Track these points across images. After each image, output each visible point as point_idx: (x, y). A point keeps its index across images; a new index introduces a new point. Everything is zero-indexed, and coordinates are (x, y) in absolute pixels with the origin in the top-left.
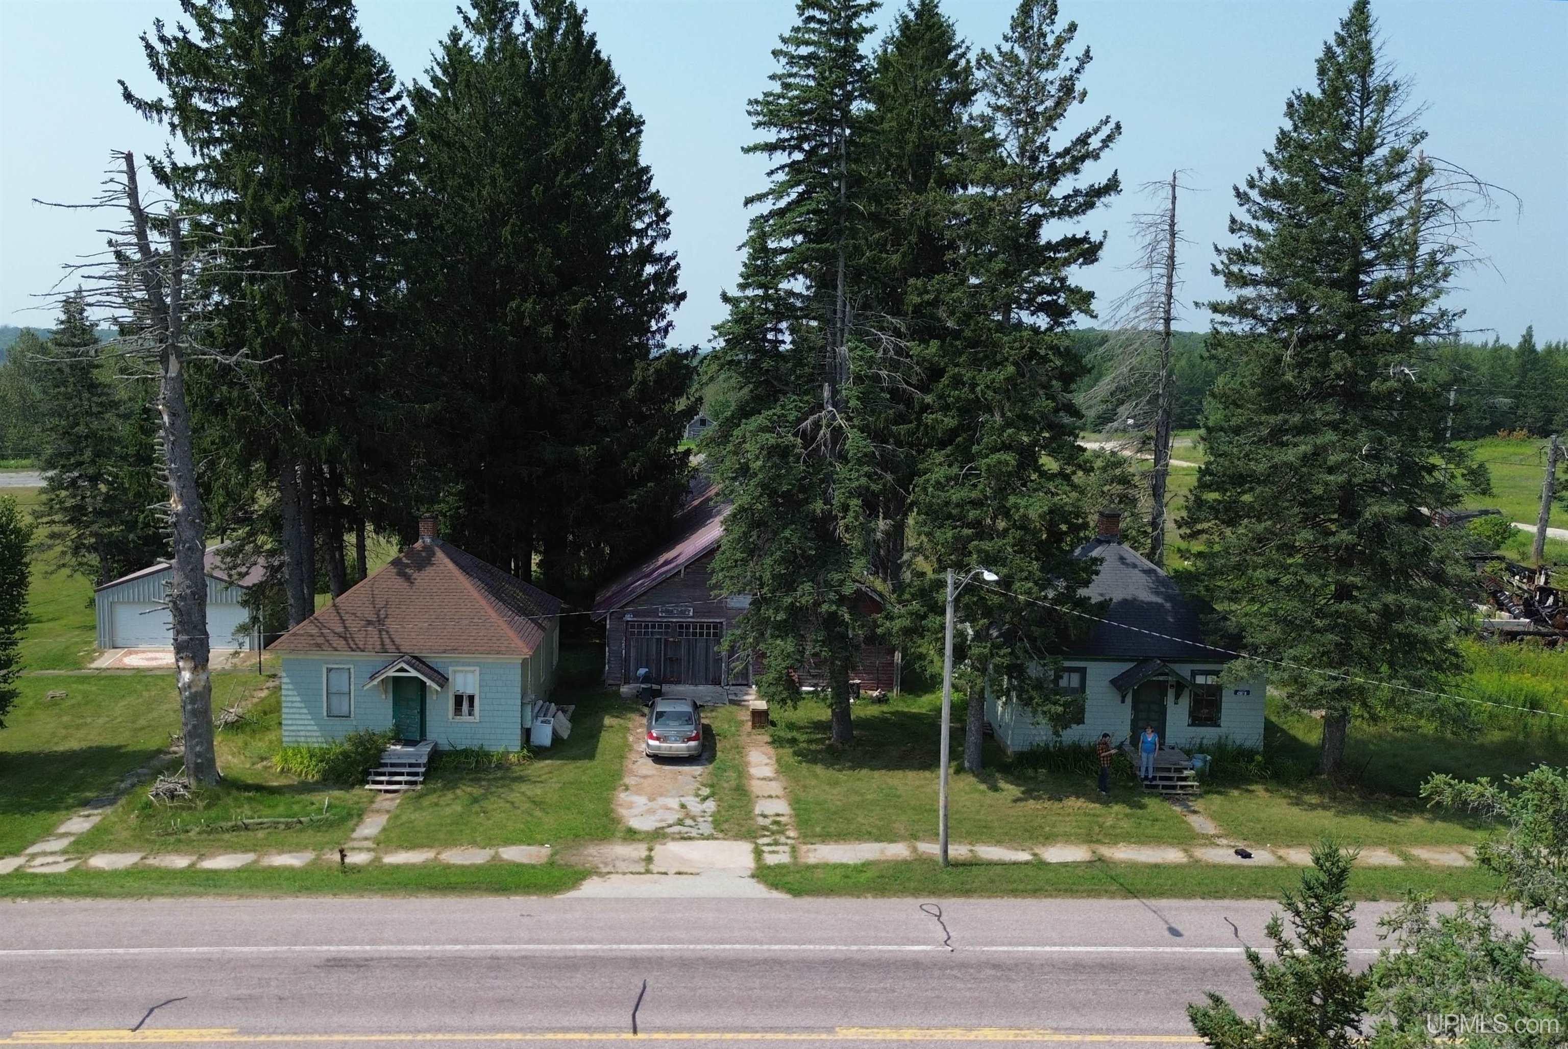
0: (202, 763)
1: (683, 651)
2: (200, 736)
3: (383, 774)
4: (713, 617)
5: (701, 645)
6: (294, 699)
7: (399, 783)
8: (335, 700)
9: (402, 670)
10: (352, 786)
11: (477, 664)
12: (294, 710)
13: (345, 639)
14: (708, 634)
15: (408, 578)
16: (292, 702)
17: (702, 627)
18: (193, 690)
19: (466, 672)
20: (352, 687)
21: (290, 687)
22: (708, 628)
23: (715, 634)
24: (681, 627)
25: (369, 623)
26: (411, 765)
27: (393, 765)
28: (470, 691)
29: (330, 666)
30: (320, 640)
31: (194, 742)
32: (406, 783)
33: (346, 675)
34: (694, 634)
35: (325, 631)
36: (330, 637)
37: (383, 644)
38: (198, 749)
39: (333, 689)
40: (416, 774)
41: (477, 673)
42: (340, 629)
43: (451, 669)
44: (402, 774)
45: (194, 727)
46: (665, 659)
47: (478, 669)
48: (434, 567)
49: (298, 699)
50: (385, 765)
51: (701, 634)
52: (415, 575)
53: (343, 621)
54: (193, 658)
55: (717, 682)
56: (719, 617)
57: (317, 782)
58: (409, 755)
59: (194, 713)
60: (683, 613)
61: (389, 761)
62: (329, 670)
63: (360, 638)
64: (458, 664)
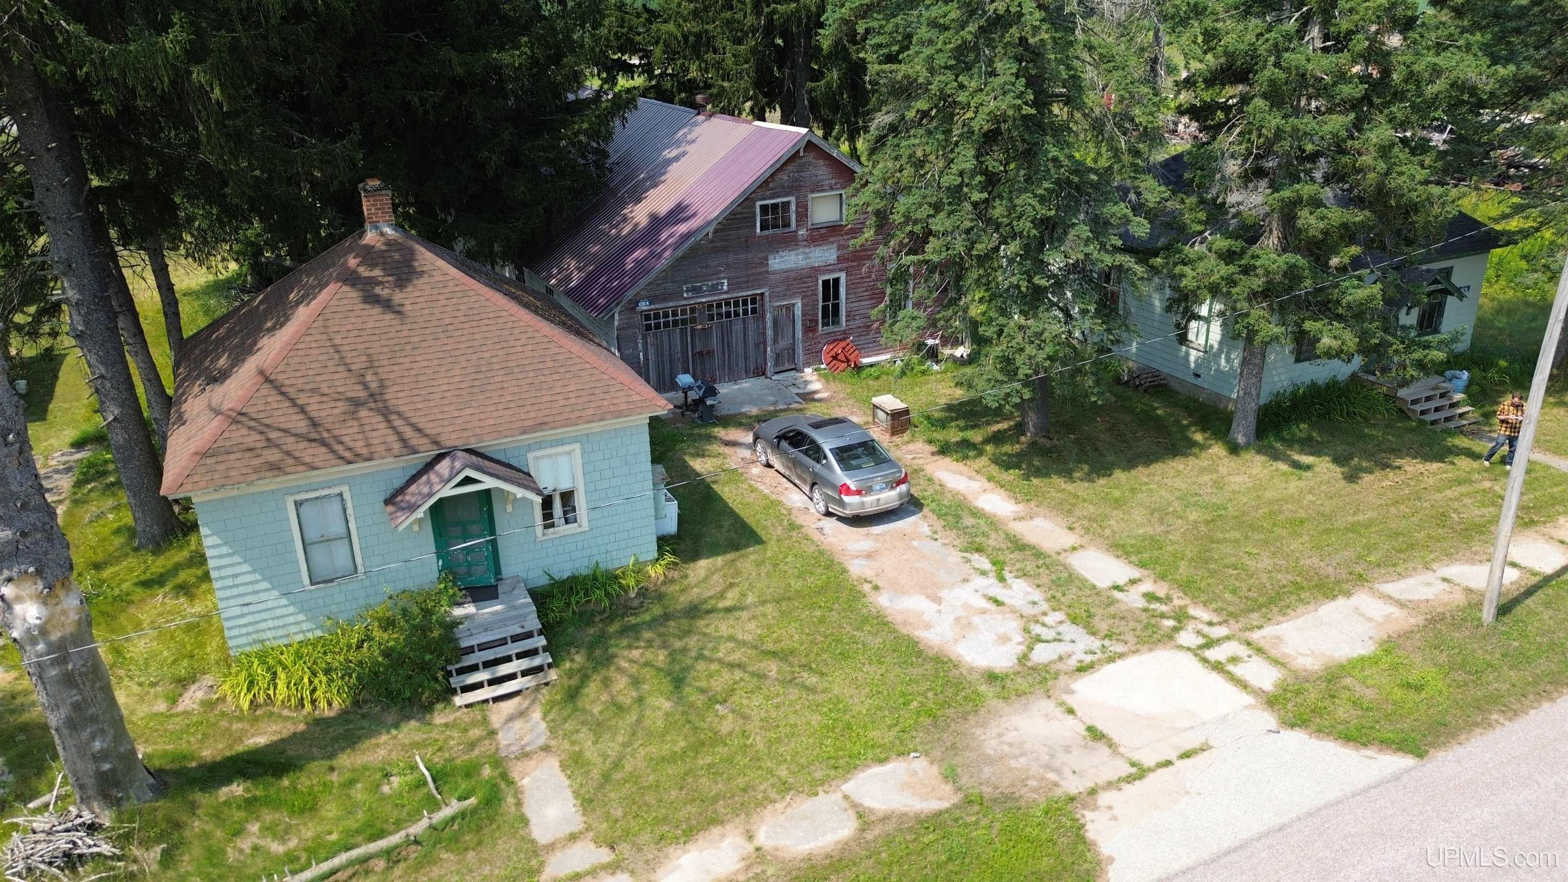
0: (113, 771)
1: (715, 342)
2: (94, 719)
3: (474, 668)
4: (748, 288)
5: (738, 327)
6: (238, 569)
7: (512, 677)
8: (318, 553)
9: (468, 481)
10: (428, 708)
11: (575, 440)
12: (242, 590)
13: (323, 443)
14: (745, 312)
15: (387, 305)
16: (236, 576)
17: (736, 304)
18: (55, 636)
19: (557, 455)
20: (352, 525)
21: (225, 550)
22: (745, 302)
23: (754, 311)
24: (710, 306)
25: (357, 403)
26: (516, 638)
27: (483, 647)
28: (565, 486)
29: (299, 497)
30: (273, 455)
31: (85, 735)
32: (525, 673)
33: (336, 506)
34: (728, 315)
35: (273, 435)
36: (289, 443)
37: (403, 440)
38: (97, 745)
39: (311, 535)
40: (532, 653)
41: (578, 453)
42: (300, 425)
43: (530, 456)
44: (508, 659)
45: (76, 707)
46: (694, 355)
47: (577, 447)
48: (425, 279)
49: (246, 568)
50: (470, 650)
51: (737, 314)
52: (398, 297)
53: (302, 410)
54: (39, 572)
55: (761, 372)
56: (759, 287)
57: (343, 715)
58: (501, 620)
59: (69, 680)
60: (715, 289)
61: (474, 642)
62: (298, 504)
63: (349, 433)
64: (540, 445)
